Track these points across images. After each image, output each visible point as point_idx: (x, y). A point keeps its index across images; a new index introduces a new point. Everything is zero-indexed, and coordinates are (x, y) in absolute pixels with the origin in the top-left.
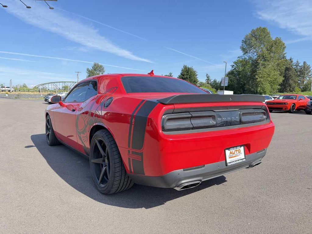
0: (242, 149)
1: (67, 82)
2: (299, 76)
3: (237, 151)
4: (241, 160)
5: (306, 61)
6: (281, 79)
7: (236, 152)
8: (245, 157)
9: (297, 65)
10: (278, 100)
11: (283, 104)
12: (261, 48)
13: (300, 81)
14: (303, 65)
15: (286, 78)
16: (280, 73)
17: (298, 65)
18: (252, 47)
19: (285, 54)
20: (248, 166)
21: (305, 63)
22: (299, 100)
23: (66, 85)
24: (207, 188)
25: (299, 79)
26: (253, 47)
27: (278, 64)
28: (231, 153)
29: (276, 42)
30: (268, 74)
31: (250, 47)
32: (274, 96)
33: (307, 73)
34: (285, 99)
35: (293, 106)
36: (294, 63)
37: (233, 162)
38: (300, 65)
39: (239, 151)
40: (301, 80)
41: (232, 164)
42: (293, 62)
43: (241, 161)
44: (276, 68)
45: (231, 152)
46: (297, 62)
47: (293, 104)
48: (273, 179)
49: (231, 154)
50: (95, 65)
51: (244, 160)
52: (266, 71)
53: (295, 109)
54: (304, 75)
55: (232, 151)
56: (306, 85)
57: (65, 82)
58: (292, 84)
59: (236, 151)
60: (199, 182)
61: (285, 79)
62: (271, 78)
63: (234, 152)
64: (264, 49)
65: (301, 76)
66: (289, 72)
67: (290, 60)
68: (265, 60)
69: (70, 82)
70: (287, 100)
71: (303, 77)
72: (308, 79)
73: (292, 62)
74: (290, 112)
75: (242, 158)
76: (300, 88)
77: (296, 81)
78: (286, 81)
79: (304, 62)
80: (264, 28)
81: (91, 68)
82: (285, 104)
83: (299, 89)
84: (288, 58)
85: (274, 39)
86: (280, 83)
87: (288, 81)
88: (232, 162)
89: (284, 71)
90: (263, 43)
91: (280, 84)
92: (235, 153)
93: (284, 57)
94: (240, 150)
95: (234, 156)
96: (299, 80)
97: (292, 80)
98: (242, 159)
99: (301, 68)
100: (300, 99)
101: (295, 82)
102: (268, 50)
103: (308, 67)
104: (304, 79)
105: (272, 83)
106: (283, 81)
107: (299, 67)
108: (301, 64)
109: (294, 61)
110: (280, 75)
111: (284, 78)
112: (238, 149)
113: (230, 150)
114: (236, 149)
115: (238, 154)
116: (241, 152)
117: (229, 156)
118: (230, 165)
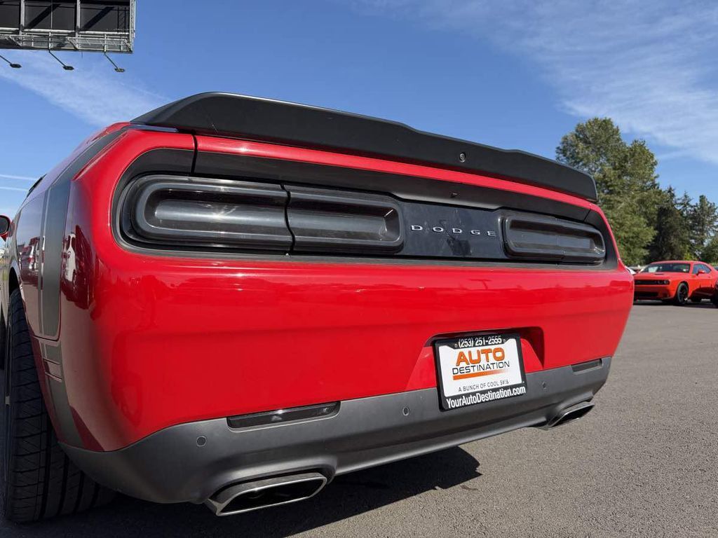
0: (511, 346)
2: (692, 228)
3: (491, 355)
4: (505, 388)
5: (704, 195)
6: (649, 234)
7: (483, 356)
8: (524, 377)
9: (685, 204)
10: (646, 274)
11: (657, 284)
12: (601, 164)
13: (695, 239)
14: (698, 202)
15: (660, 232)
16: (646, 220)
17: (688, 204)
18: (579, 162)
19: (656, 177)
20: (543, 419)
21: (702, 198)
22: (697, 275)
24: (402, 501)
25: (691, 235)
26: (581, 164)
27: (641, 202)
28: (461, 358)
29: (633, 152)
30: (618, 223)
31: (576, 162)
32: (635, 268)
33: (711, 222)
34: (662, 271)
35: (683, 288)
36: (679, 199)
37: (474, 394)
38: (692, 203)
39: (499, 354)
40: (697, 237)
41: (465, 401)
42: (677, 198)
43: (508, 393)
44: (638, 209)
45: (461, 354)
46: (686, 196)
47: (683, 284)
48: (636, 470)
49: (463, 364)
51: (522, 390)
52: (615, 215)
53: (689, 295)
54: (702, 226)
55: (466, 351)
56: (710, 248)
58: (675, 246)
59: (486, 352)
60: (319, 477)
61: (660, 234)
62: (626, 232)
63: (475, 357)
64: (608, 167)
65: (697, 228)
66: (666, 219)
67: (669, 191)
68: (611, 192)
70: (666, 275)
71: (702, 231)
72: (712, 235)
73: (673, 196)
74: (675, 302)
75: (511, 383)
76: (695, 254)
77: (685, 239)
78: (663, 240)
79: (700, 197)
80: (604, 121)
82: (664, 284)
83: (693, 256)
84: (663, 187)
85: (629, 145)
86: (649, 244)
87: (665, 239)
88: (467, 395)
89: (656, 217)
90: (605, 155)
91: (648, 246)
92: (479, 361)
93: (654, 185)
94: (501, 350)
95: (476, 371)
96: (692, 238)
97: (676, 236)
98: (512, 387)
99: (695, 210)
100: (700, 273)
101: (684, 242)
102: (615, 169)
103: (710, 207)
104: (703, 235)
105: (629, 243)
106: (656, 239)
107: (690, 208)
108: (695, 201)
109: (679, 195)
110: (649, 225)
111: (657, 232)
112: (493, 347)
113: (458, 348)
114: (487, 344)
115: (491, 366)
116: (506, 360)
117: (456, 371)
118: (456, 408)
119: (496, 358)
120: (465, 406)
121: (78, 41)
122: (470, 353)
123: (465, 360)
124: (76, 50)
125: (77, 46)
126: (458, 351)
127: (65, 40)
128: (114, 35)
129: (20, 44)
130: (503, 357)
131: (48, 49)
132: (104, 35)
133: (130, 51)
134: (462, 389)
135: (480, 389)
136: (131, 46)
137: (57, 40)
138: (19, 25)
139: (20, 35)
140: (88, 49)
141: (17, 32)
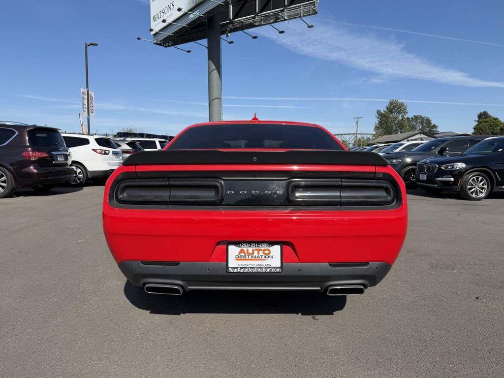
1: (344, 134)
3: (261, 252)
4: (267, 268)
7: (256, 252)
8: (282, 264)
23: (344, 140)
37: (246, 268)
39: (267, 252)
41: (240, 270)
43: (268, 270)
45: (242, 250)
49: (242, 254)
50: (391, 103)
51: (279, 270)
55: (245, 249)
57: (342, 135)
59: (258, 250)
63: (250, 252)
69: (350, 134)
75: (272, 266)
81: (383, 109)
88: (242, 268)
92: (253, 254)
94: (268, 250)
95: (250, 258)
98: (272, 268)
112: (263, 248)
113: (240, 247)
114: (258, 247)
115: (261, 257)
116: (271, 255)
117: (237, 257)
118: (233, 272)
119: (264, 253)
120: (239, 272)
121: (286, 14)
122: (248, 250)
123: (244, 252)
124: (285, 20)
125: (285, 18)
126: (240, 249)
127: (279, 15)
128: (306, 4)
129: (256, 24)
130: (269, 253)
131: (270, 23)
132: (300, 6)
133: (316, 13)
134: (240, 265)
135: (251, 266)
136: (316, 9)
137: (274, 17)
138: (255, 13)
139: (256, 19)
140: (291, 18)
141: (254, 18)
